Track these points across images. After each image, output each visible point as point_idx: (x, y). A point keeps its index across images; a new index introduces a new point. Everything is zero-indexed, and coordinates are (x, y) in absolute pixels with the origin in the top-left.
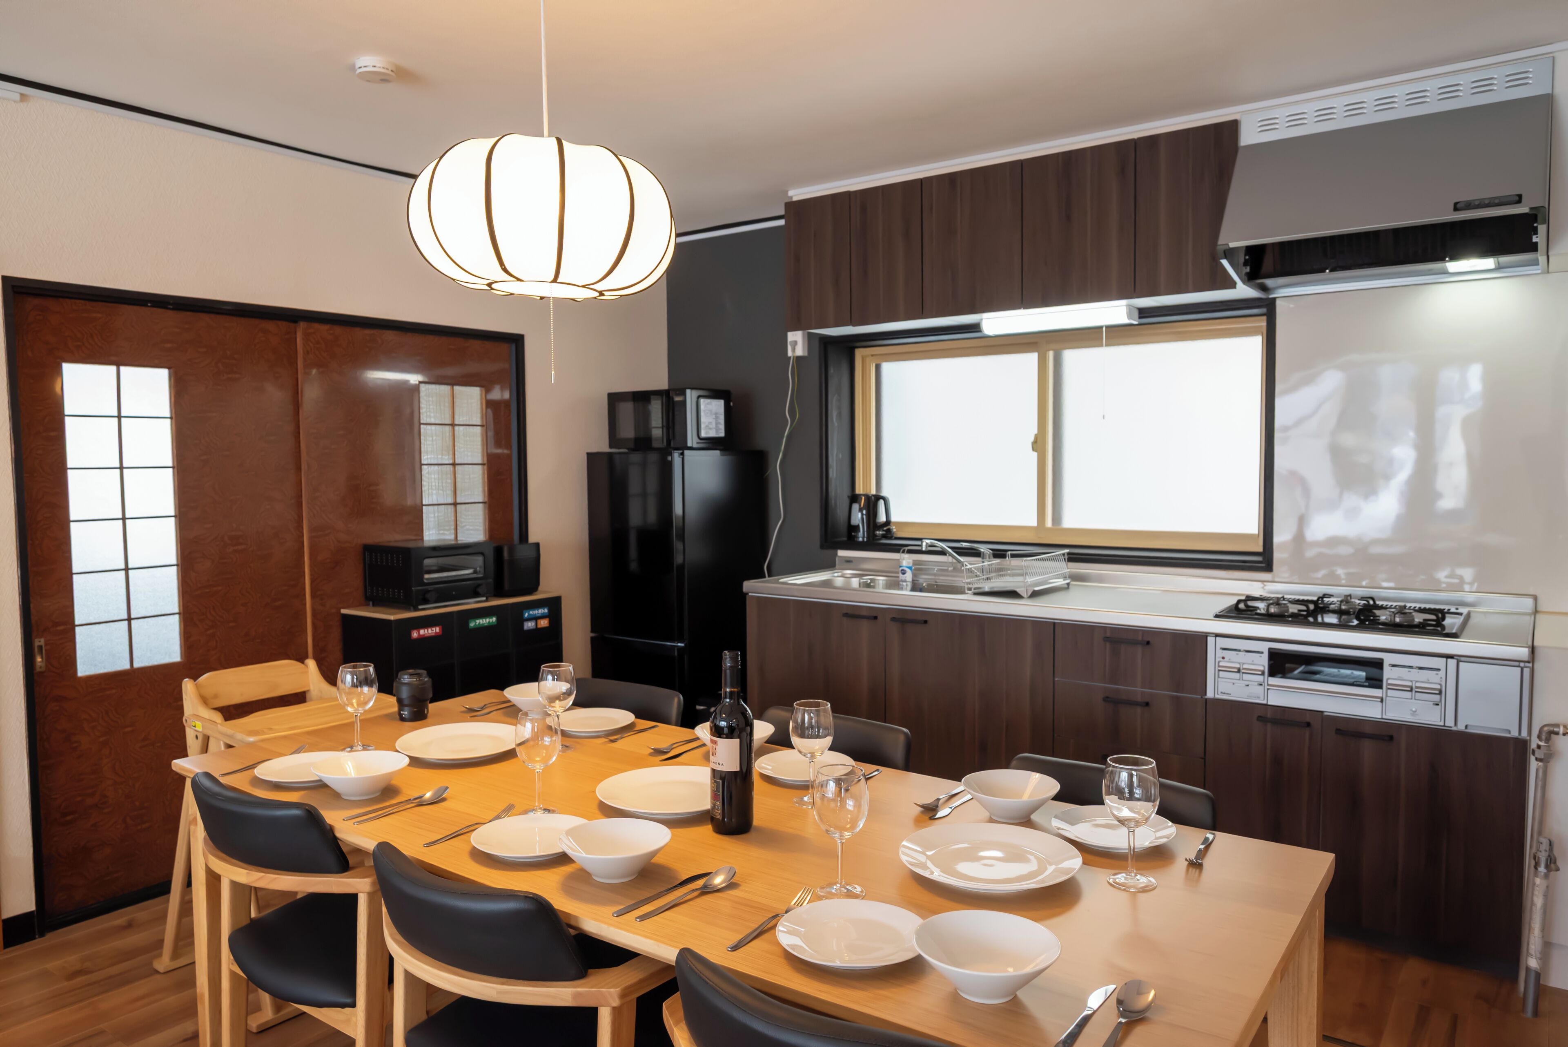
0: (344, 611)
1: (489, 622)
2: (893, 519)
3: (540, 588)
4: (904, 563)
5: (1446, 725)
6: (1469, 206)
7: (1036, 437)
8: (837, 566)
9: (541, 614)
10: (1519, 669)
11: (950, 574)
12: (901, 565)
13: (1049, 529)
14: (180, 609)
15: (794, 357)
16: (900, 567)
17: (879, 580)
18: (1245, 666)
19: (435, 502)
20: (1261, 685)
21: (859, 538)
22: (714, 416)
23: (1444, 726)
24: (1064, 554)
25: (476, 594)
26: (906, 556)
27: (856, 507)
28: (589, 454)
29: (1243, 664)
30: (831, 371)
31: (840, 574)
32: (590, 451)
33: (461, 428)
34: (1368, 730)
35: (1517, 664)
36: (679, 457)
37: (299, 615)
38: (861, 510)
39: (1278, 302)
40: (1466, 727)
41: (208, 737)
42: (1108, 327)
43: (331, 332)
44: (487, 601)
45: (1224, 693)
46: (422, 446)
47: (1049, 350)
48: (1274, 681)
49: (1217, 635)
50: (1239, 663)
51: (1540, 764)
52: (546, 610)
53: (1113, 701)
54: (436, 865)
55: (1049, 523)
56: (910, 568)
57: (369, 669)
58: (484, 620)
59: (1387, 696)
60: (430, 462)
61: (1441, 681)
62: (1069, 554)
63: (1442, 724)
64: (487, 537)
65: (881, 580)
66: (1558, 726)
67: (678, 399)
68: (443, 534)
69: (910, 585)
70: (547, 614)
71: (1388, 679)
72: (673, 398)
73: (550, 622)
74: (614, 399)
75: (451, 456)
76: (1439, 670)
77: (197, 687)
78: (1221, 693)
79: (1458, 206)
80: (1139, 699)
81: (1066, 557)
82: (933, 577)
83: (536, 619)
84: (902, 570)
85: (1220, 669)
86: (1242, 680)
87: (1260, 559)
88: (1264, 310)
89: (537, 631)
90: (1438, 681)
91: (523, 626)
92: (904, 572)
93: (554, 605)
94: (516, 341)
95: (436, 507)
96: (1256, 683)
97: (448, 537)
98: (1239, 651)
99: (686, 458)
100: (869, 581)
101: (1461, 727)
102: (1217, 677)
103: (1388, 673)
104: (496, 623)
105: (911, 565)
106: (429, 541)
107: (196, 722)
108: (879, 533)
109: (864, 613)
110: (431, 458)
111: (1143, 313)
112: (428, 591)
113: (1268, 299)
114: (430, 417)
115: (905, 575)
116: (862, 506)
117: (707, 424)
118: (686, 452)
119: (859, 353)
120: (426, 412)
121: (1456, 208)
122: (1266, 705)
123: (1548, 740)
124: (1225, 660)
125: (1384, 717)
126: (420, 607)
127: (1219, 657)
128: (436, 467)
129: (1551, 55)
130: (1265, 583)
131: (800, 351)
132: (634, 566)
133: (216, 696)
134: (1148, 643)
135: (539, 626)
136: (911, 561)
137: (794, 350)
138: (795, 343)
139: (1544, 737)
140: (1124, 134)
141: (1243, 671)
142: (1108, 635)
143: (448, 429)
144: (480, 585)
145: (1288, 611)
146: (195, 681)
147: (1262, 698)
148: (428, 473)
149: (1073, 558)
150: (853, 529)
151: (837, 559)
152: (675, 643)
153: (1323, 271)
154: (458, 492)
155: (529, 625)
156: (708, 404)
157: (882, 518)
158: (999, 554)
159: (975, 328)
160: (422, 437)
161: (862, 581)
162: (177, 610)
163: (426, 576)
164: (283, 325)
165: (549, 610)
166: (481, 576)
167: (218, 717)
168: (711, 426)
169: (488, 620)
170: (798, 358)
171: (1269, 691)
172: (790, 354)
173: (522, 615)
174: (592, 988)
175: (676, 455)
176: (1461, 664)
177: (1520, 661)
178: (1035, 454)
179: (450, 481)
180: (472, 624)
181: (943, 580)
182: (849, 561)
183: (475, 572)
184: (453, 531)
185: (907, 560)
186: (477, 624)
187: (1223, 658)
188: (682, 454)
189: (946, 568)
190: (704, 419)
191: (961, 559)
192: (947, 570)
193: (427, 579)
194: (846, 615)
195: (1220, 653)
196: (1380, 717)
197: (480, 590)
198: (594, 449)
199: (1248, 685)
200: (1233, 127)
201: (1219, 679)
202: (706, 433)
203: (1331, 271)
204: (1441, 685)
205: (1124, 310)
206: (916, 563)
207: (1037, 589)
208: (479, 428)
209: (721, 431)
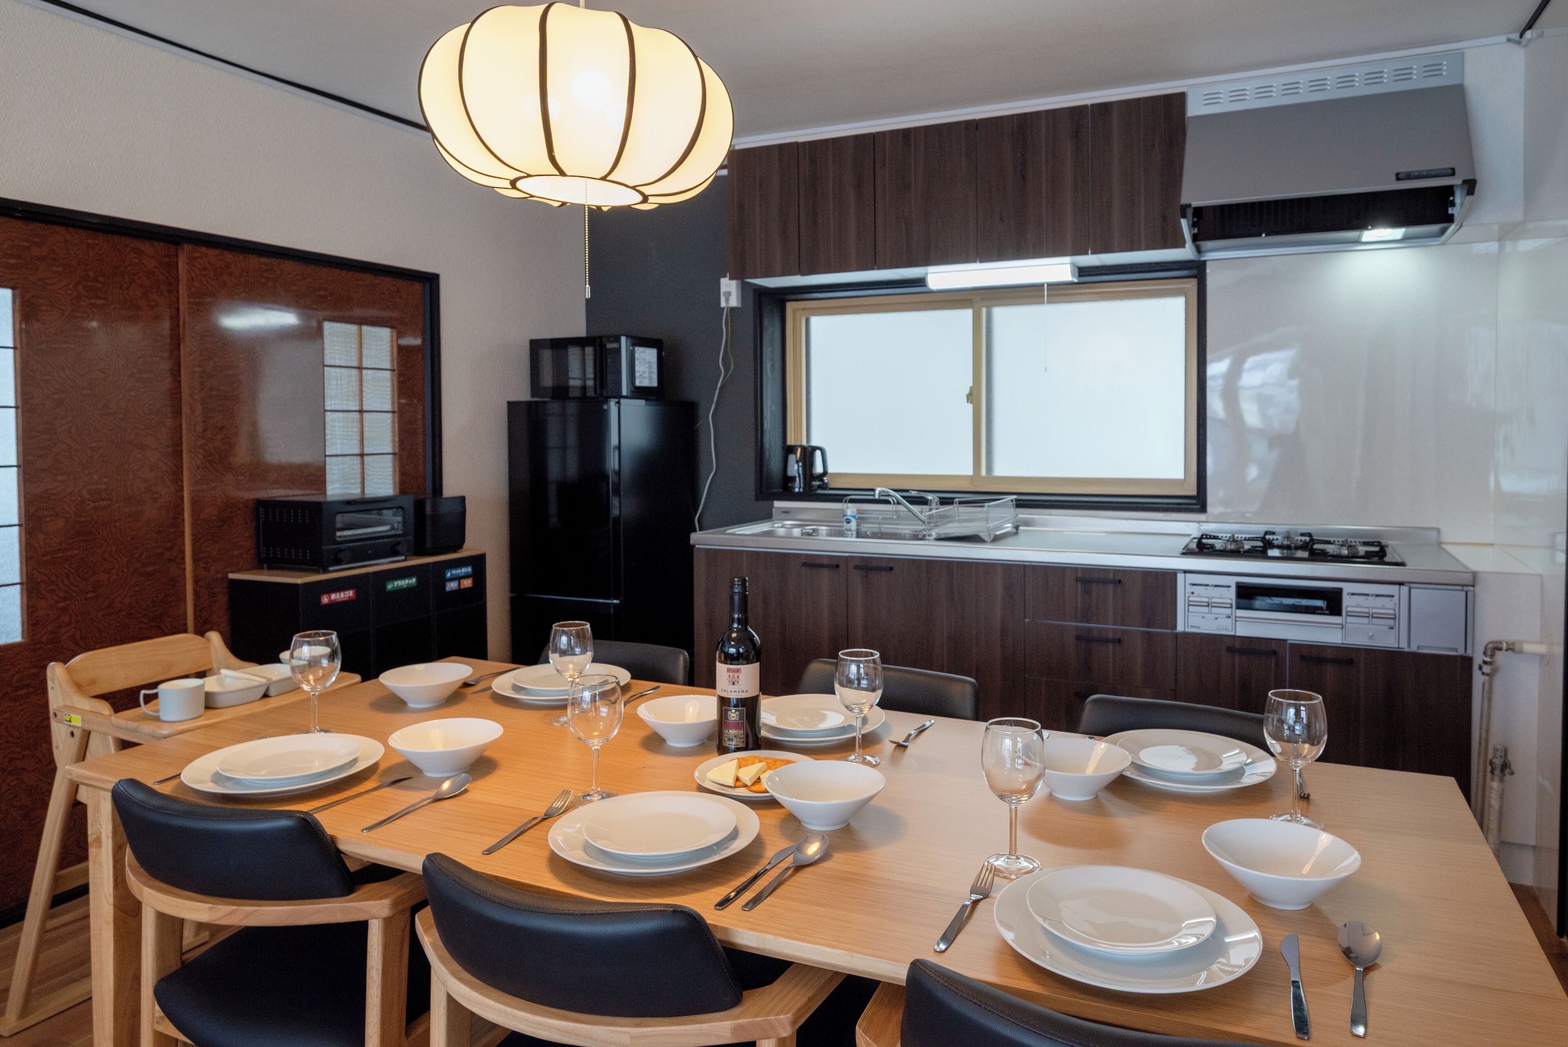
0: (232, 576)
1: (408, 584)
2: (830, 470)
3: (465, 546)
4: (849, 512)
5: (1400, 646)
6: (1409, 177)
7: (971, 389)
8: (774, 518)
9: (465, 573)
10: (1464, 593)
11: (893, 522)
12: (845, 514)
13: (983, 477)
14: (21, 579)
15: (727, 308)
16: (844, 516)
17: (822, 530)
18: (1214, 600)
19: (339, 453)
20: (1229, 617)
21: (795, 488)
22: (647, 365)
23: (1399, 648)
24: (1012, 501)
25: (395, 553)
26: (850, 505)
27: (792, 458)
28: (509, 403)
29: (1212, 598)
30: (766, 323)
31: (780, 525)
32: (513, 399)
33: (369, 372)
34: (1329, 654)
35: (1460, 588)
36: (616, 405)
37: (177, 582)
38: (797, 462)
39: (1208, 264)
40: (1418, 647)
41: (89, 733)
42: (1049, 285)
43: (221, 257)
44: (405, 560)
45: (1194, 627)
46: (326, 390)
47: (982, 307)
48: (1241, 613)
49: (1185, 572)
50: (1208, 598)
51: (1487, 678)
52: (470, 569)
53: (1085, 639)
54: (505, 877)
55: (983, 473)
56: (854, 517)
57: (332, 638)
58: (403, 581)
59: (1346, 622)
60: (333, 408)
61: (1395, 606)
62: (1016, 500)
63: (1396, 646)
64: (397, 491)
65: (823, 529)
66: (1501, 642)
67: (610, 346)
68: (347, 488)
69: (854, 533)
70: (471, 573)
71: (1347, 607)
72: (606, 345)
73: (474, 582)
74: (536, 346)
75: (358, 403)
76: (1393, 596)
77: (69, 671)
78: (1191, 626)
79: (1400, 176)
80: (1111, 636)
81: (1014, 503)
82: (878, 526)
83: (459, 578)
84: (847, 519)
85: (1191, 603)
86: (1211, 613)
87: (1194, 501)
88: (1194, 272)
89: (460, 592)
90: (1392, 607)
91: (445, 587)
92: (848, 521)
93: (478, 563)
94: (430, 281)
95: (340, 459)
96: (1225, 616)
97: (354, 492)
98: (1207, 585)
99: (622, 407)
100: (811, 531)
101: (1414, 648)
102: (1187, 612)
103: (1347, 602)
104: (416, 585)
105: (855, 514)
106: (332, 495)
107: (72, 715)
108: (816, 483)
109: (825, 562)
110: (335, 404)
111: (1082, 271)
112: (341, 551)
113: (1199, 261)
114: (334, 359)
115: (849, 525)
116: (798, 458)
117: (641, 373)
118: (622, 401)
119: (790, 307)
120: (330, 353)
121: (1399, 177)
122: (1234, 637)
123: (1492, 656)
124: (1195, 595)
125: (1344, 642)
126: (331, 569)
127: (1189, 593)
128: (341, 414)
129: (1461, 51)
130: (1201, 524)
131: (734, 302)
132: (554, 521)
133: (93, 682)
134: (1120, 581)
135: (462, 587)
136: (855, 510)
137: (727, 301)
138: (728, 295)
139: (1489, 653)
140: (1077, 100)
141: (1213, 605)
142: (1079, 575)
143: (355, 372)
144: (398, 543)
145: (1243, 547)
146: (65, 664)
147: (1230, 629)
148: (332, 420)
149: (1020, 504)
150: (787, 480)
151: (774, 510)
152: (610, 600)
153: (1260, 235)
154: (365, 442)
155: (452, 586)
156: (642, 352)
157: (819, 469)
158: (944, 502)
159: (920, 282)
160: (326, 381)
161: (804, 531)
162: (17, 579)
163: (339, 534)
164: (160, 247)
165: (473, 570)
166: (401, 532)
167: (105, 708)
168: (644, 375)
169: (407, 581)
170: (732, 310)
171: (1237, 623)
172: (723, 304)
173: (445, 575)
174: (756, 1017)
175: (612, 403)
176: (1413, 591)
177: (1463, 586)
178: (970, 407)
179: (356, 429)
180: (390, 587)
181: (887, 528)
182: (786, 512)
183: (393, 528)
184: (359, 485)
185: (851, 509)
186: (395, 586)
187: (1193, 593)
188: (618, 403)
189: (891, 517)
190: (639, 368)
191: (911, 507)
192: (892, 519)
193: (340, 537)
194: (805, 564)
195: (1189, 589)
196: (1340, 642)
197: (399, 548)
198: (513, 398)
199: (1217, 618)
200: (1180, 99)
201: (1189, 614)
202: (640, 382)
203: (1267, 235)
204: (1394, 610)
205: (1068, 268)
206: (860, 512)
207: (998, 533)
208: (389, 372)
209: (653, 380)
